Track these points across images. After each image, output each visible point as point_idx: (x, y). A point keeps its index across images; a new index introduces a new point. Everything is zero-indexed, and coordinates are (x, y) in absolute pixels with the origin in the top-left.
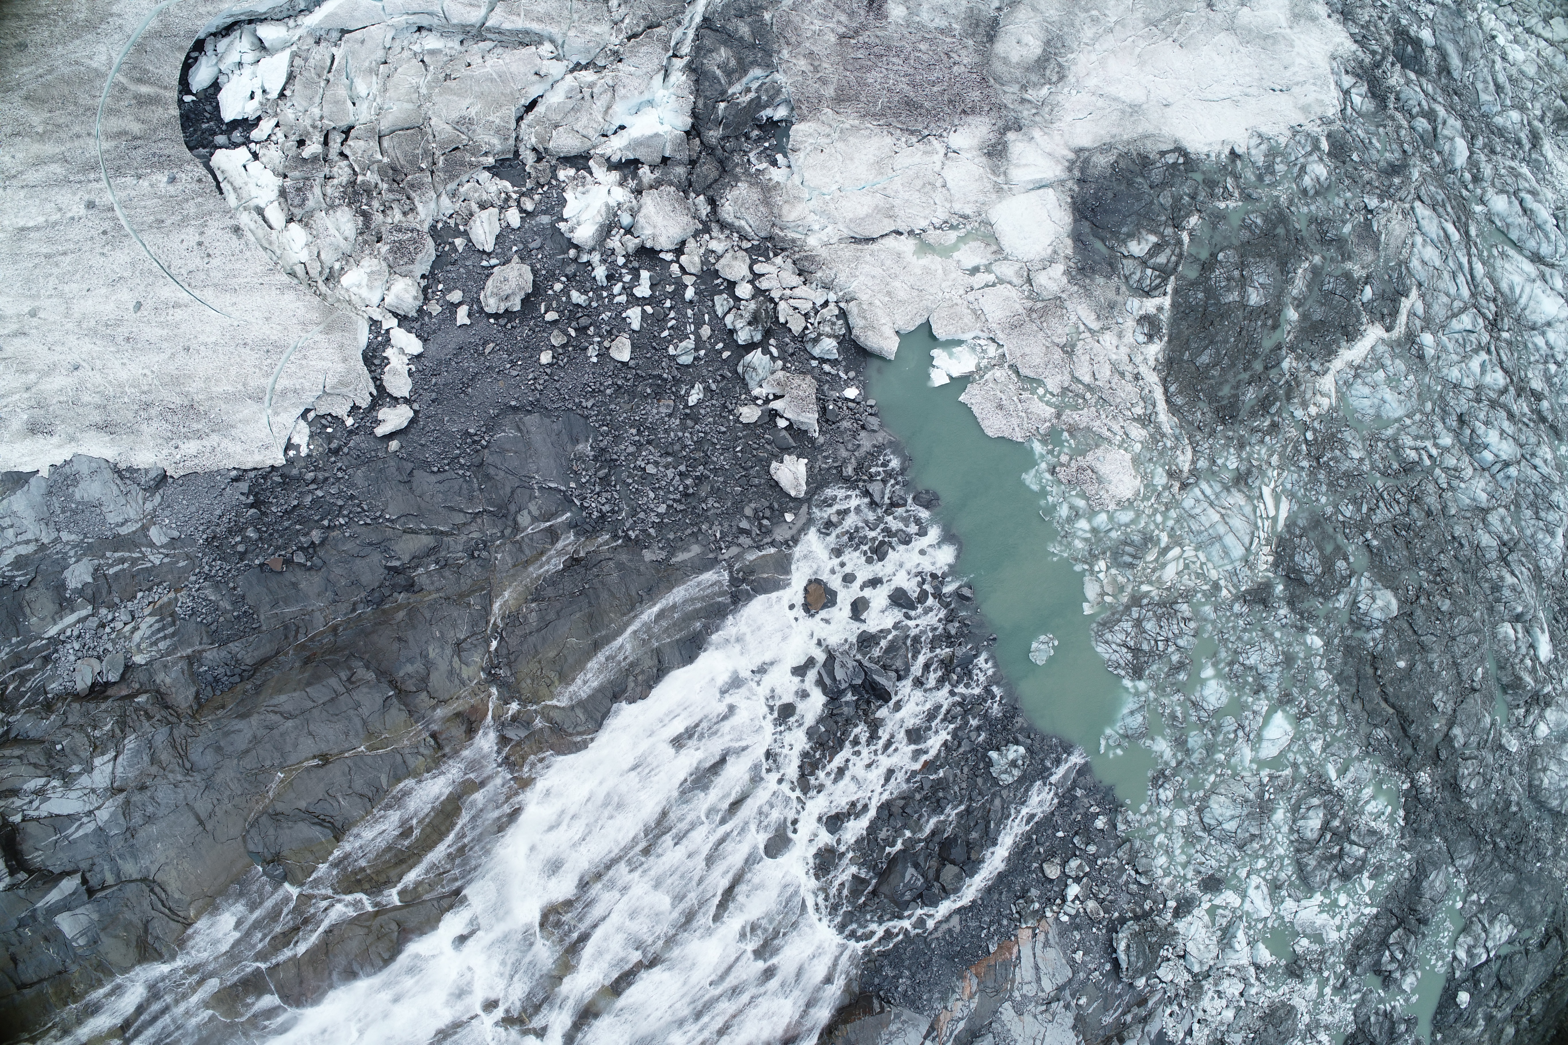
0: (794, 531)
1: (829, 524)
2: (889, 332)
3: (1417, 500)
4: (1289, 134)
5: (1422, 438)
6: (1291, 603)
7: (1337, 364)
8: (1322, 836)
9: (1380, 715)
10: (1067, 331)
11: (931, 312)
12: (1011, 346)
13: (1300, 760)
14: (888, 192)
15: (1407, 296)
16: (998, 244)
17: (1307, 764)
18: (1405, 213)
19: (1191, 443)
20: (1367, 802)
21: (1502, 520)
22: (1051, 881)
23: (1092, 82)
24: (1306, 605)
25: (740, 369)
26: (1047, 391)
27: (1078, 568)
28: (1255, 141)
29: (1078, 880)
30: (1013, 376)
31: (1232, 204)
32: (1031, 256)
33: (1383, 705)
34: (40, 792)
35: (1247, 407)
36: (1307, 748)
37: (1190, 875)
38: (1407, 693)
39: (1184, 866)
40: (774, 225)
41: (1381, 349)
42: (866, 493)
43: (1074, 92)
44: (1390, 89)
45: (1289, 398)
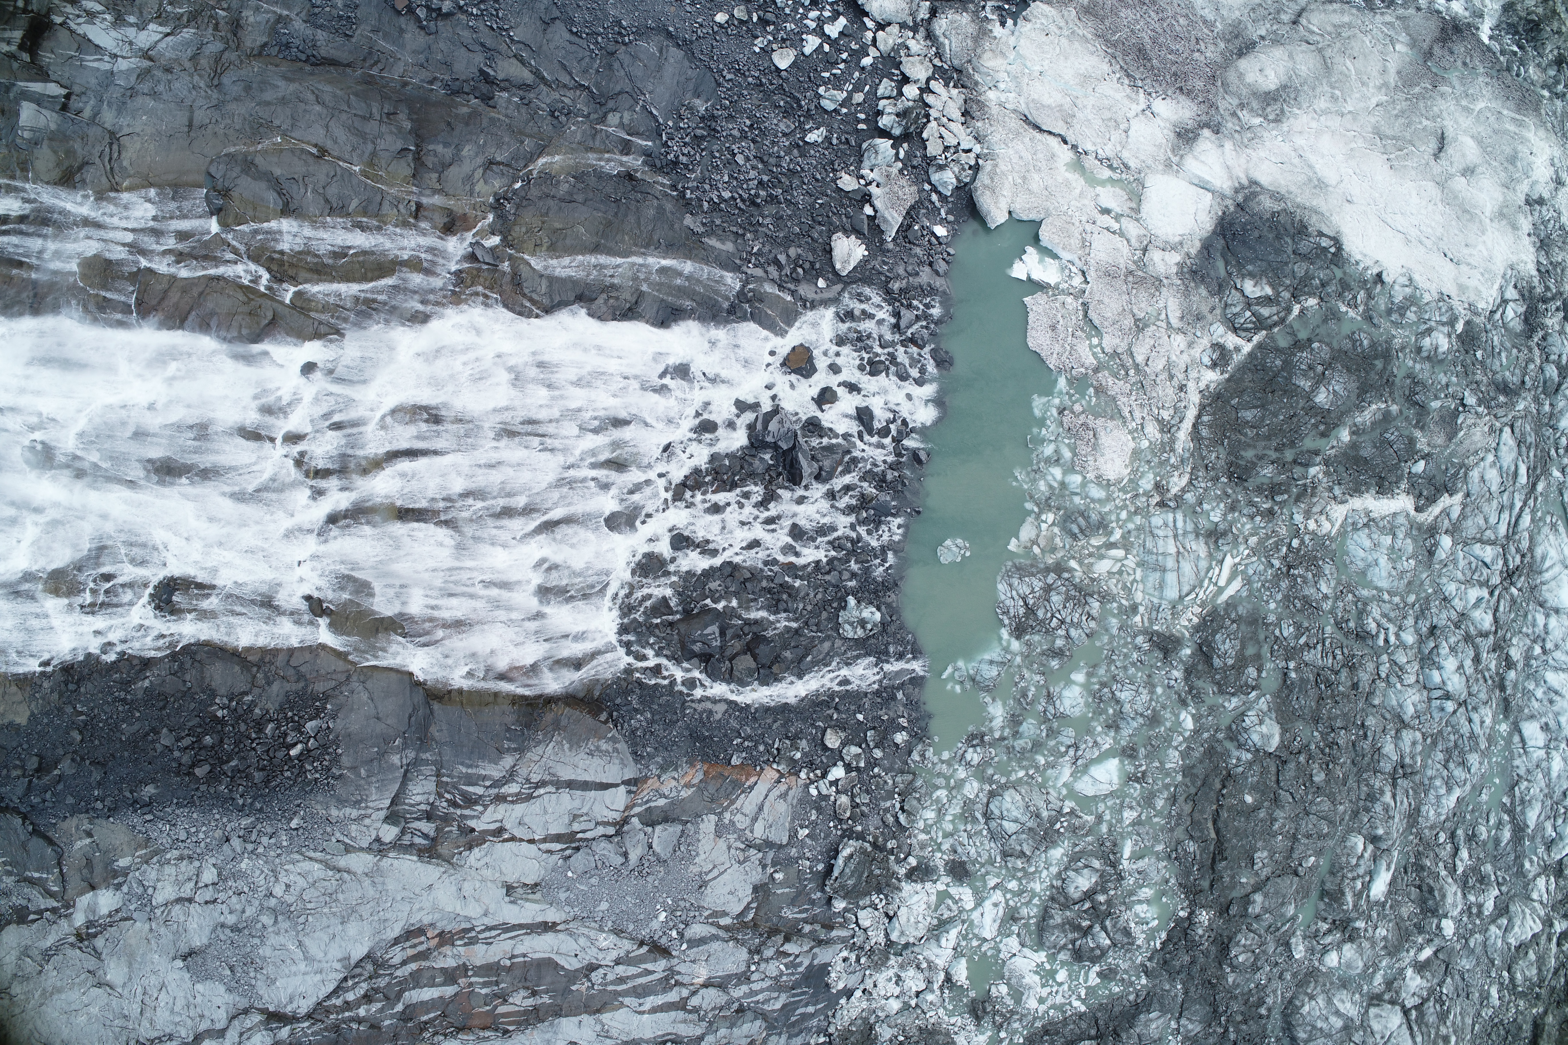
0: (817, 297)
1: (849, 315)
2: (1004, 206)
3: (1352, 668)
4: (1436, 296)
5: (1390, 620)
6: (1188, 672)
7: (1356, 503)
8: (1082, 900)
9: (1202, 831)
10: (1150, 309)
11: (1048, 215)
12: (1096, 287)
13: (1107, 817)
14: (1078, 102)
15: (1451, 495)
16: (1139, 205)
17: (1111, 825)
18: (1492, 430)
19: (1191, 474)
20: (1140, 902)
21: (1414, 743)
22: (825, 748)
23: (1300, 141)
24: (1200, 683)
25: (865, 146)
26: (1100, 344)
27: (1029, 506)
28: (1404, 280)
29: (848, 768)
30: (1081, 313)
31: (1352, 313)
32: (1159, 233)
33: (1210, 825)
34: (91, 15)
35: (1259, 481)
36: (1120, 812)
37: (946, 847)
38: (1237, 829)
39: (946, 835)
40: (969, 61)
41: (1401, 520)
42: (897, 315)
43: (1280, 138)
44: (1543, 326)
45: (1298, 500)
